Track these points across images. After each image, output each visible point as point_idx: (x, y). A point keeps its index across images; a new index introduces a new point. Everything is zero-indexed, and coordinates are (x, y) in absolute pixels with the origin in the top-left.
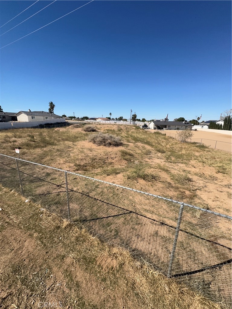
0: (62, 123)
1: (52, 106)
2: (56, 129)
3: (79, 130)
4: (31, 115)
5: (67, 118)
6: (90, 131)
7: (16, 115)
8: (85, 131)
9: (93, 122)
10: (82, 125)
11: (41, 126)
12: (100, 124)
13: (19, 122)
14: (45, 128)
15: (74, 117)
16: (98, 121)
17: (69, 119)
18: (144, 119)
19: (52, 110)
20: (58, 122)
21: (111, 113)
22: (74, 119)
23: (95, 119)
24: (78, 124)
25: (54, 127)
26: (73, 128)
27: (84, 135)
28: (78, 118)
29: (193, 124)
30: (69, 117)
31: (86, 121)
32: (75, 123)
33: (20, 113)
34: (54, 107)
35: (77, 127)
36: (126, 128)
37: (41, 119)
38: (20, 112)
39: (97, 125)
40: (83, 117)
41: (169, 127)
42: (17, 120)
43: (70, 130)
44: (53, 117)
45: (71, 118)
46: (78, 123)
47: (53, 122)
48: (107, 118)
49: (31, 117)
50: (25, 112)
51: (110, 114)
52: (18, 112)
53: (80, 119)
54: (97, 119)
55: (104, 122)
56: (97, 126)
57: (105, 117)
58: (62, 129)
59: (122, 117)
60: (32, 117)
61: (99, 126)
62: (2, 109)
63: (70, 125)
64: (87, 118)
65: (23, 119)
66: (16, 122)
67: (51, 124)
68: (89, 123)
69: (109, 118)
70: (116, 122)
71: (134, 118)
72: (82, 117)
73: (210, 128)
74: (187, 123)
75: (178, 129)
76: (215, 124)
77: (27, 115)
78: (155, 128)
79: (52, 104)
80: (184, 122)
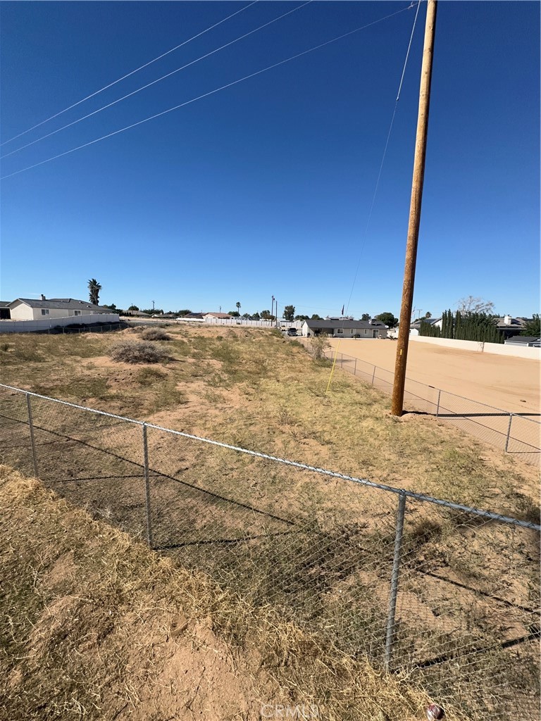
0: (110, 323)
1: (95, 288)
3: (135, 336)
4: (41, 306)
5: (139, 313)
6: (154, 339)
7: (8, 306)
8: (144, 339)
9: (189, 322)
11: (57, 330)
13: (15, 322)
15: (158, 312)
16: (204, 319)
17: (144, 316)
19: (95, 297)
20: (100, 321)
21: (239, 303)
22: (156, 316)
24: (145, 326)
29: (388, 327)
30: (145, 311)
32: (142, 324)
33: (17, 303)
34: (98, 290)
35: (141, 331)
36: (246, 333)
37: (61, 316)
38: (17, 300)
41: (339, 332)
42: (9, 317)
44: (92, 312)
45: (150, 313)
47: (88, 322)
48: (229, 313)
49: (40, 310)
50: (28, 301)
51: (238, 305)
52: (12, 301)
54: (205, 315)
55: (215, 321)
57: (226, 311)
59: (269, 312)
60: (43, 311)
63: (127, 328)
65: (22, 314)
66: (7, 320)
67: (84, 325)
69: (236, 315)
70: (239, 321)
71: (289, 314)
73: (421, 334)
74: (378, 325)
75: (358, 336)
76: (430, 325)
77: (32, 307)
78: (309, 334)
79: (95, 284)
80: (370, 322)
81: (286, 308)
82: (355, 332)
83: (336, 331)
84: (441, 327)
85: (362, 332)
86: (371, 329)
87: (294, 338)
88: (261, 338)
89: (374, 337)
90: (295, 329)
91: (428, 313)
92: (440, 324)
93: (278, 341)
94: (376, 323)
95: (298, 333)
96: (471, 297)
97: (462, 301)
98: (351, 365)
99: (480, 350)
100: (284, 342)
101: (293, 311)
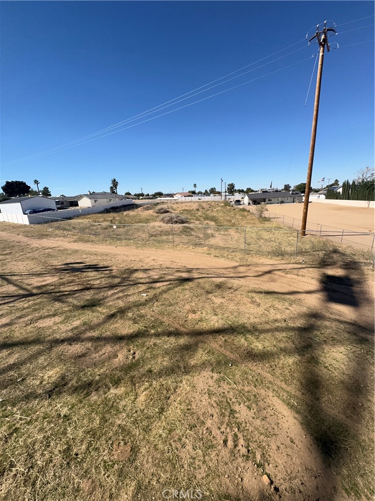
0: (128, 205)
1: (115, 184)
2: (125, 213)
3: (151, 212)
4: (93, 198)
5: (132, 197)
6: (162, 213)
7: (77, 199)
9: (168, 200)
10: (154, 206)
11: (108, 211)
12: (177, 203)
13: (81, 208)
14: (111, 213)
15: (142, 195)
16: (175, 198)
17: (135, 199)
18: (250, 189)
19: (114, 188)
20: (124, 204)
22: (141, 197)
23: (171, 195)
24: (148, 206)
25: (120, 211)
26: (143, 211)
27: (156, 217)
28: (148, 195)
29: (303, 194)
30: (135, 195)
31: (159, 199)
32: (144, 204)
33: (81, 197)
34: (117, 185)
35: (148, 209)
36: (209, 206)
37: (104, 203)
38: (81, 195)
39: (174, 204)
40: (155, 193)
42: (78, 205)
43: (140, 213)
44: (117, 199)
45: (138, 196)
46: (148, 204)
47: (118, 205)
48: (189, 192)
49: (93, 200)
50: (87, 196)
51: (195, 185)
52: (78, 196)
53: (151, 197)
54: (175, 195)
55: (183, 199)
56: (173, 206)
57: (186, 191)
58: (131, 213)
59: (215, 189)
60: (95, 201)
61: (175, 206)
62: (50, 192)
63: (139, 207)
64: (160, 194)
65: (85, 203)
66: (77, 208)
67: (117, 208)
68: (163, 202)
69: (194, 193)
70: (200, 198)
71: (231, 189)
72: (153, 193)
73: (327, 198)
74: (296, 194)
75: (282, 202)
76: (333, 191)
77: (90, 199)
78: (249, 204)
79: (115, 182)
80: (291, 192)
81: (229, 185)
82: (280, 199)
83: (267, 200)
84: (341, 192)
85: (285, 199)
86: (291, 197)
87: (241, 207)
88: (219, 208)
89: (293, 202)
90: (239, 200)
91: (337, 180)
92: (340, 190)
93: (230, 209)
94: (295, 193)
95: (242, 203)
96: (367, 168)
97: (360, 171)
98: (281, 220)
99: (367, 206)
100: (234, 209)
101: (234, 187)
